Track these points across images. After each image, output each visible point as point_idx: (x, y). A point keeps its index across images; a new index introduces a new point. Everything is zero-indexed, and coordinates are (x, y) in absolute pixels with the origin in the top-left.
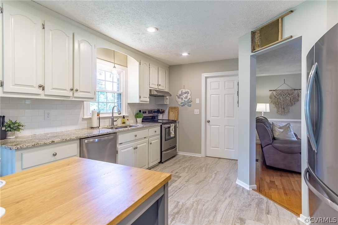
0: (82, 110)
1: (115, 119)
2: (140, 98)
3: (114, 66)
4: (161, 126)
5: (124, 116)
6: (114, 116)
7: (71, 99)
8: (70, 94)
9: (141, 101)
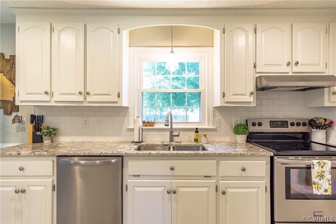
0: (126, 118)
1: (175, 133)
2: (224, 97)
3: (172, 51)
4: (272, 158)
5: (197, 129)
6: (173, 127)
7: (84, 104)
8: (81, 98)
9: (227, 102)
